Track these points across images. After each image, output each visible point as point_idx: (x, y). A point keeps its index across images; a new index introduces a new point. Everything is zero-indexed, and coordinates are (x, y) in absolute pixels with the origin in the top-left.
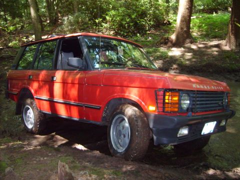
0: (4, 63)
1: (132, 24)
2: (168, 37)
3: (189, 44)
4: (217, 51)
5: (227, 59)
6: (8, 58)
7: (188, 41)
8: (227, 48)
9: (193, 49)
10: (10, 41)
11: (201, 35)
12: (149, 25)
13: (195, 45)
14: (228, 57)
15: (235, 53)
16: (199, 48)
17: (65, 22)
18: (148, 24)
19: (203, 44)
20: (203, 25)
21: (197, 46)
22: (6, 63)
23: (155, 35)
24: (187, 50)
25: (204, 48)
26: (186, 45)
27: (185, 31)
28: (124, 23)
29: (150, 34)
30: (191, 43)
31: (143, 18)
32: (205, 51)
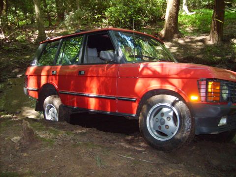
0: (10, 55)
1: (128, 20)
2: (157, 33)
3: (177, 39)
4: (200, 46)
5: (208, 53)
6: (14, 50)
7: (176, 35)
8: (210, 43)
9: (179, 44)
10: (18, 35)
11: (193, 30)
12: (145, 21)
13: (182, 39)
14: (209, 51)
15: (217, 47)
16: (186, 42)
17: (67, 18)
18: (143, 19)
19: (190, 38)
20: (197, 21)
21: (184, 40)
22: (12, 55)
23: (150, 30)
24: (174, 44)
25: (189, 42)
26: (174, 40)
27: (173, 27)
28: (121, 19)
29: (145, 29)
30: (179, 37)
31: (139, 14)
32: (190, 45)
